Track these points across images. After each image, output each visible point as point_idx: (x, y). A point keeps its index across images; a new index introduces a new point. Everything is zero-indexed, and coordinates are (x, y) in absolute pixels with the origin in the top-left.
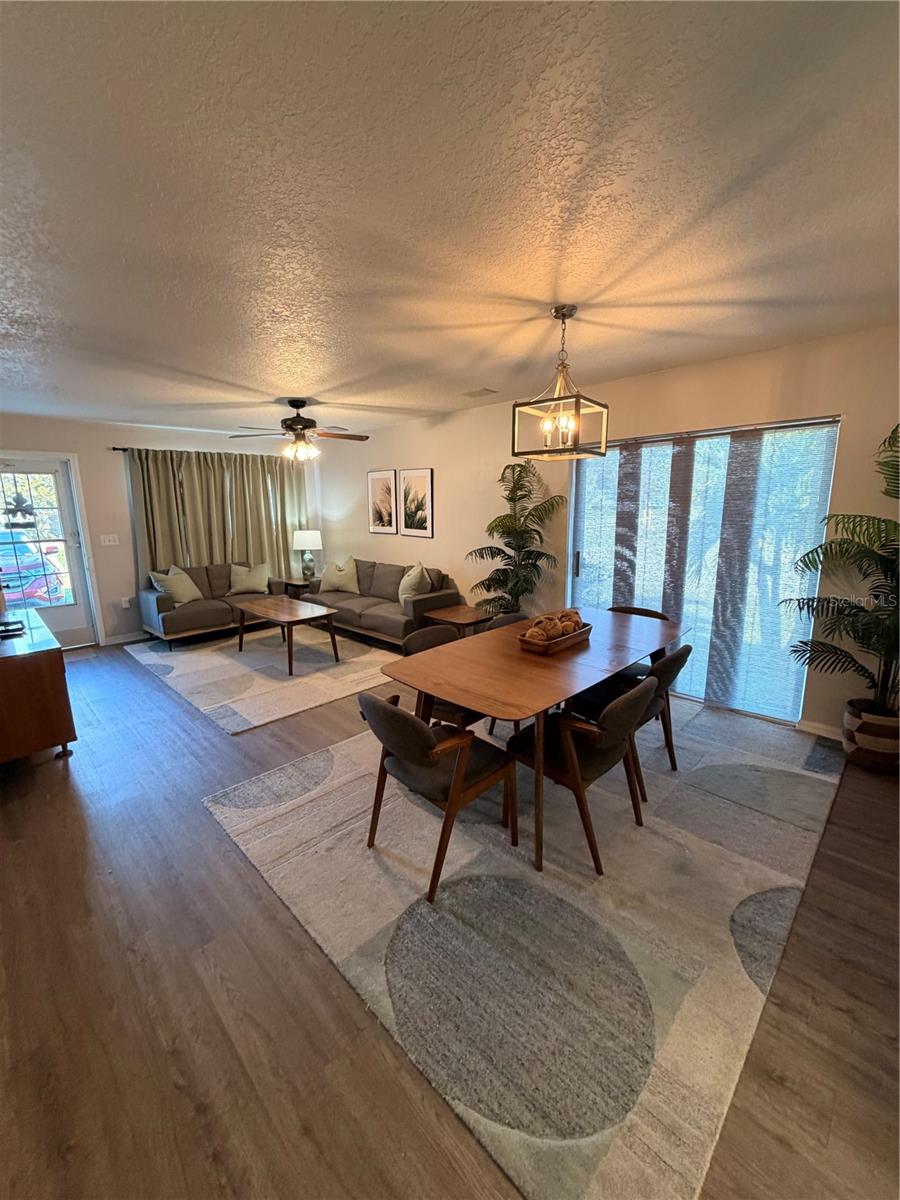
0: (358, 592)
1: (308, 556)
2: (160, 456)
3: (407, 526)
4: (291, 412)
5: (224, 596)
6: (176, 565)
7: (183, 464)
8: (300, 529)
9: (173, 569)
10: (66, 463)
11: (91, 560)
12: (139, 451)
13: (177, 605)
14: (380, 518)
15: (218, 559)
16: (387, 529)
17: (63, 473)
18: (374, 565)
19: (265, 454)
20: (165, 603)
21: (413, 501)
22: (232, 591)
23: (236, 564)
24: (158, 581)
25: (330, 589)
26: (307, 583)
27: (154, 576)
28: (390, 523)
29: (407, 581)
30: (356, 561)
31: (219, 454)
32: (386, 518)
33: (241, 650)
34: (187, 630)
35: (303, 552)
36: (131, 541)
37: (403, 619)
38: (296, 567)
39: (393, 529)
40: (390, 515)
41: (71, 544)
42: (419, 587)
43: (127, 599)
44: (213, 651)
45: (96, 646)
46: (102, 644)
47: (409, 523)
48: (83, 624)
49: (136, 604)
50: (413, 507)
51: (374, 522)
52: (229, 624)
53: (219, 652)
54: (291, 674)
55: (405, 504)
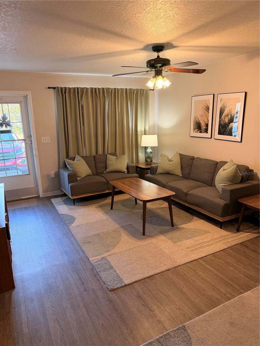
0: (181, 176)
1: (149, 150)
2: (72, 91)
3: (220, 133)
4: (154, 55)
5: (103, 173)
6: (78, 155)
7: (84, 95)
8: (145, 134)
9: (78, 157)
10: (26, 97)
11: (37, 151)
12: (62, 88)
13: (78, 179)
14: (198, 127)
15: (100, 152)
16: (204, 135)
17: (24, 102)
18: (193, 158)
19: (128, 88)
20: (72, 178)
21: (227, 115)
22: (107, 170)
23: (110, 154)
24: (69, 164)
25: (164, 172)
26: (149, 167)
27: (68, 161)
28: (206, 131)
29: (223, 174)
30: (180, 154)
31: (103, 89)
32: (204, 127)
33: (112, 209)
34: (83, 194)
35: (146, 148)
36: (56, 141)
37: (222, 202)
38: (142, 156)
39: (208, 135)
40: (207, 125)
41: (28, 142)
42: (233, 179)
43: (54, 172)
44: (96, 208)
45: (38, 197)
46: (40, 197)
47: (222, 131)
48: (32, 185)
49: (58, 175)
50: (227, 120)
51: (194, 129)
52: (106, 190)
53: (99, 209)
54: (144, 234)
55: (220, 118)
